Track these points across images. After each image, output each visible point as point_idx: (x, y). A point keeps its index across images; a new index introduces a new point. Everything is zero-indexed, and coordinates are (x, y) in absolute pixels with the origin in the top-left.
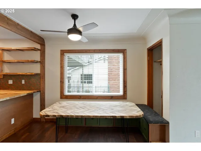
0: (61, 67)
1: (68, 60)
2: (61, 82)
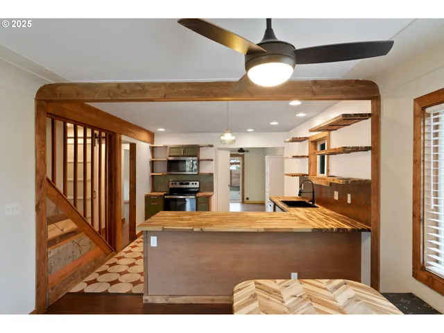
0: (415, 162)
2: (414, 215)
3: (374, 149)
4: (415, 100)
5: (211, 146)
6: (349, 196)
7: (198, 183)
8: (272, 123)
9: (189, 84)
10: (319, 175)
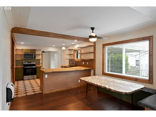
0: (103, 55)
1: (108, 49)
2: (103, 64)
3: (94, 53)
4: (103, 44)
5: (40, 50)
6: (87, 63)
7: (35, 62)
8: (63, 45)
9: (60, 34)
10: (76, 59)
